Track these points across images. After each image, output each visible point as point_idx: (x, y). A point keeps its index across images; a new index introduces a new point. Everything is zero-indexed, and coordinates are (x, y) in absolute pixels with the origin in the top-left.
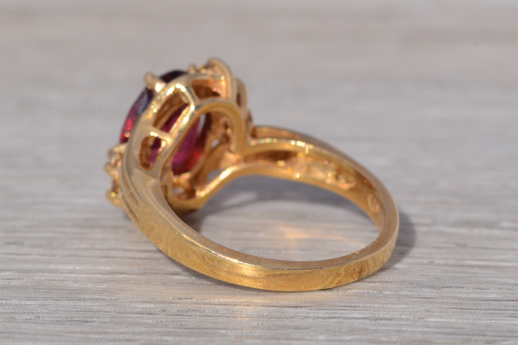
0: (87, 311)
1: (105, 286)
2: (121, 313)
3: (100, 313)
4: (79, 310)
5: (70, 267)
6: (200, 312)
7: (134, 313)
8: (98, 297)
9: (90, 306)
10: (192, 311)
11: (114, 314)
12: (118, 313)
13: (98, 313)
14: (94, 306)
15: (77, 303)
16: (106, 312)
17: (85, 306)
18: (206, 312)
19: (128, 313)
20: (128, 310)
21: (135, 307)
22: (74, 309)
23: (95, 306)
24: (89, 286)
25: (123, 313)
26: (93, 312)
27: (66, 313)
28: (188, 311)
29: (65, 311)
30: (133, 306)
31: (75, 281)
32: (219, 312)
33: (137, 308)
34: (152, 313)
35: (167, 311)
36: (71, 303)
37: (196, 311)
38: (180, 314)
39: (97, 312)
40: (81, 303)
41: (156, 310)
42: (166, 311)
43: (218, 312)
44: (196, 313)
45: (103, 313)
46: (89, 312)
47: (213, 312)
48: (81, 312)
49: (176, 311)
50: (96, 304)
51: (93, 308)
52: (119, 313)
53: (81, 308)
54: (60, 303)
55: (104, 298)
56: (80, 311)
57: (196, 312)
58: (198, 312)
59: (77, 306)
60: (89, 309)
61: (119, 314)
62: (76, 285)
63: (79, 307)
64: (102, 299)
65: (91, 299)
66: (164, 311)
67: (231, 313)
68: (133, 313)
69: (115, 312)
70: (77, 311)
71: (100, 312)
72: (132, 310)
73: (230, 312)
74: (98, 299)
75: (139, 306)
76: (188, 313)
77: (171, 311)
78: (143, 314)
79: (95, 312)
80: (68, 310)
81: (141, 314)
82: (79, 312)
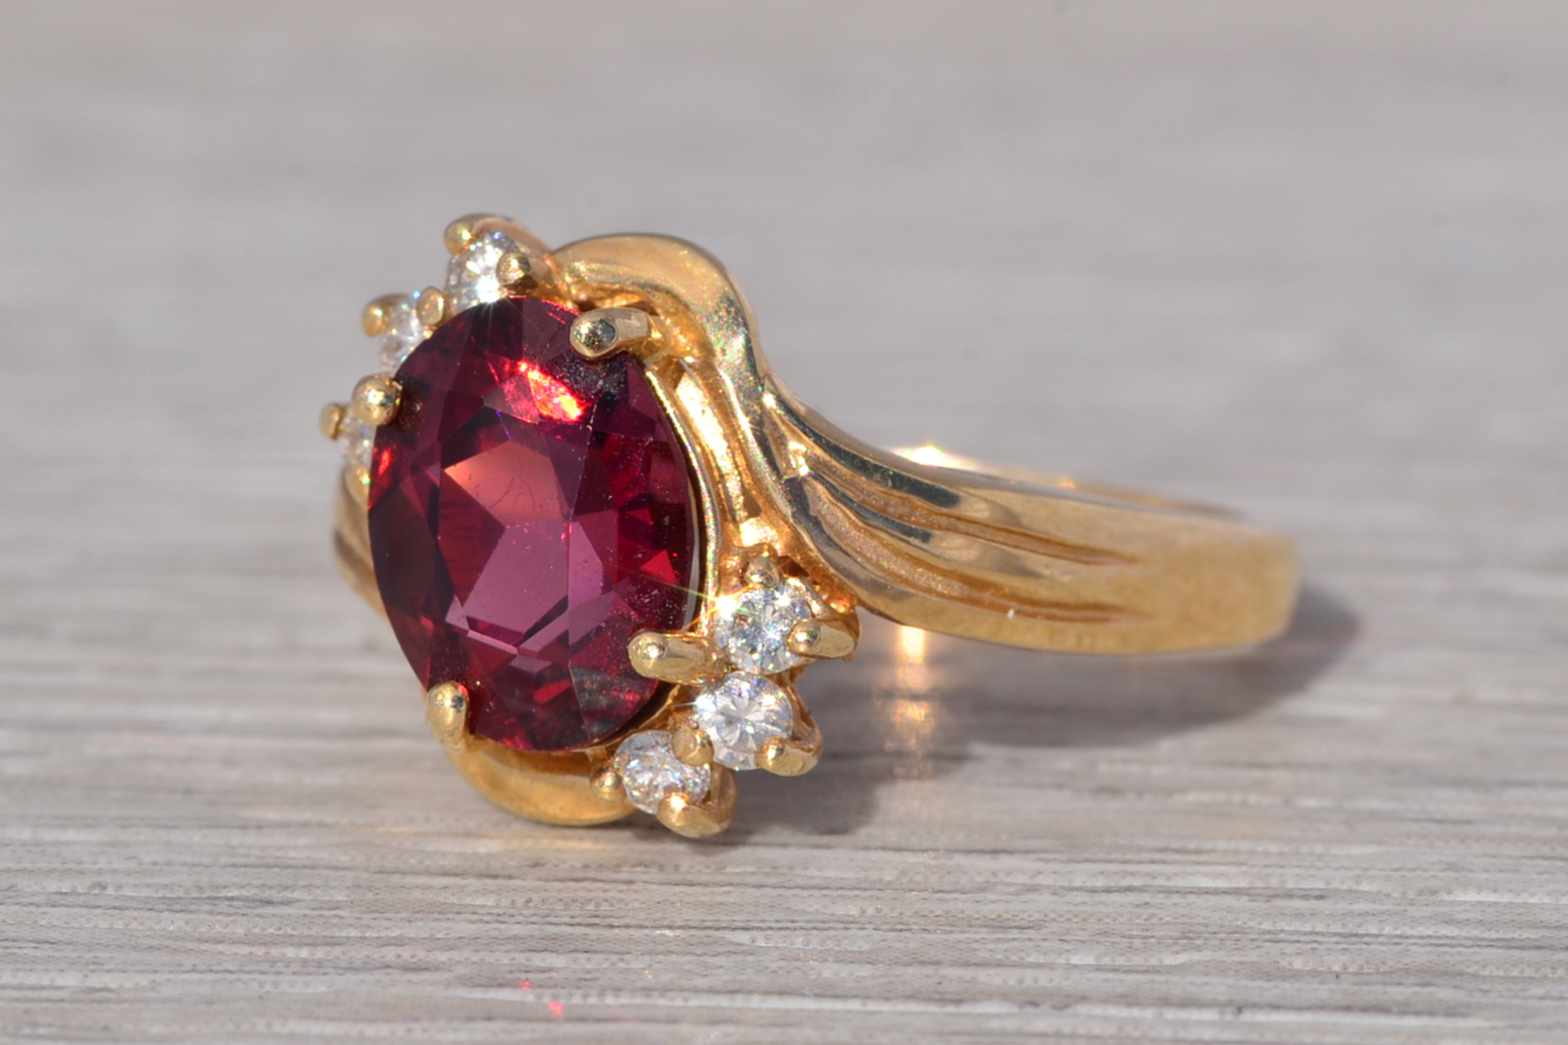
0: (269, 866)
1: (332, 779)
2: (388, 873)
3: (316, 871)
4: (241, 861)
5: (211, 713)
6: (662, 868)
7: (433, 874)
8: (308, 815)
9: (281, 848)
10: (634, 866)
11: (364, 875)
12: (376, 873)
13: (307, 871)
14: (295, 848)
15: (236, 838)
16: (336, 868)
17: (263, 848)
18: (682, 870)
19: (413, 873)
20: (413, 861)
21: (436, 852)
22: (224, 860)
23: (299, 847)
24: (278, 777)
25: (393, 873)
26: (290, 871)
27: (198, 873)
28: (618, 866)
29: (194, 865)
30: (430, 848)
31: (229, 761)
32: (728, 870)
33: (444, 854)
34: (494, 873)
35: (548, 866)
36: (216, 838)
37: (646, 866)
38: (591, 874)
39: (304, 867)
40: (250, 838)
41: (511, 863)
42: (543, 865)
43: (725, 868)
44: (649, 872)
45: (325, 872)
46: (276, 870)
47: (708, 871)
48: (250, 870)
49: (578, 865)
50: (302, 841)
51: (292, 854)
52: (381, 872)
53: (248, 856)
54: (177, 836)
55: (329, 819)
56: (245, 866)
57: (648, 870)
58: (654, 870)
59: (233, 847)
60: (277, 858)
61: (382, 876)
62: (233, 776)
63: (241, 851)
64: (322, 825)
65: (284, 825)
66: (536, 865)
67: (767, 874)
68: (428, 872)
69: (366, 869)
70: (234, 866)
71: (314, 867)
72: (427, 862)
73: (767, 870)
74: (306, 825)
75: (452, 847)
76: (619, 872)
77: (562, 866)
78: (463, 874)
79: (298, 868)
80: (206, 860)
81: (456, 875)
82: (242, 870)
